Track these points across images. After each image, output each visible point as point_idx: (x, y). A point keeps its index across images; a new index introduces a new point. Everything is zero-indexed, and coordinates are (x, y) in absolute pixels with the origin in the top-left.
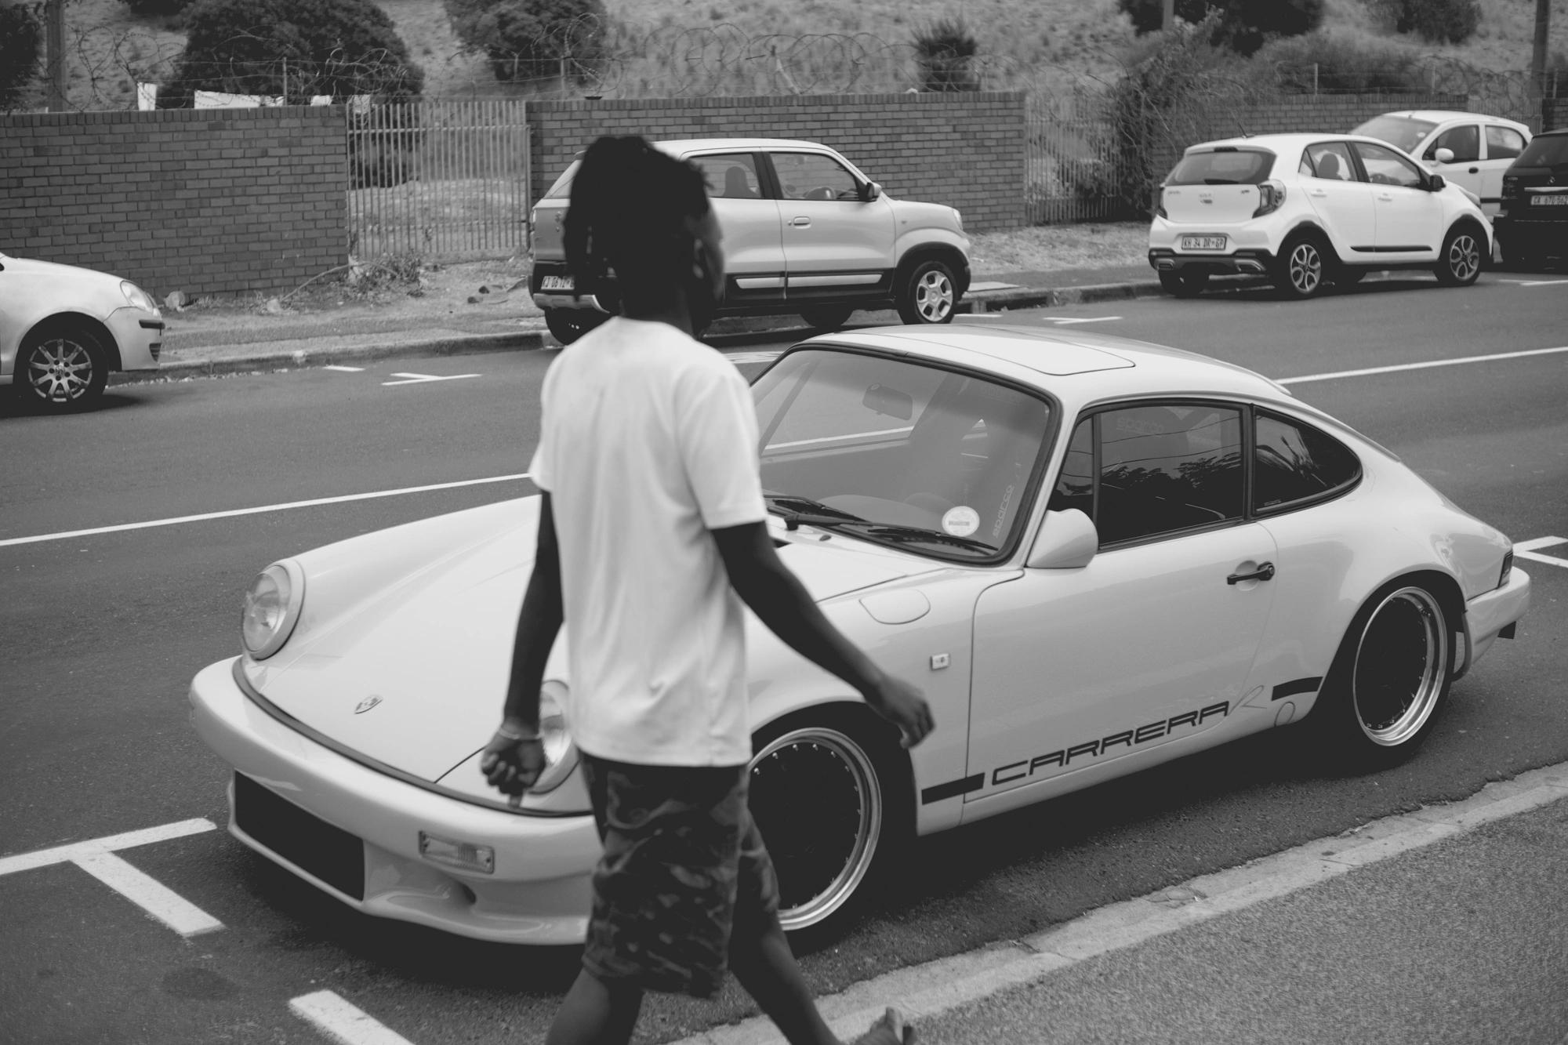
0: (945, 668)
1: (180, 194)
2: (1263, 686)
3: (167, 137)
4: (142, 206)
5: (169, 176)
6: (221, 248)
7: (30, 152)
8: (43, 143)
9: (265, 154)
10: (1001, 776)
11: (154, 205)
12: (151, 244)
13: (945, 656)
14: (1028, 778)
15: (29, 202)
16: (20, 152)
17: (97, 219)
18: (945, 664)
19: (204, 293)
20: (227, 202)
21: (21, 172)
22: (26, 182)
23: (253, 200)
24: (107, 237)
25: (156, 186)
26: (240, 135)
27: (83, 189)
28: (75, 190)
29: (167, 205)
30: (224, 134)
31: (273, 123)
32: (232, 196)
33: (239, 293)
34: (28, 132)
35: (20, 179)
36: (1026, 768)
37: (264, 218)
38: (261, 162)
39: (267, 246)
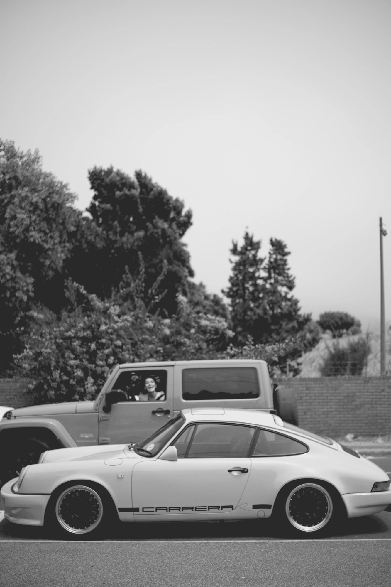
0: (122, 478)
1: (354, 403)
2: (248, 504)
3: (349, 385)
4: (341, 406)
5: (350, 397)
6: (367, 421)
7: (305, 389)
8: (309, 386)
9: (383, 391)
10: (145, 510)
11: (345, 406)
12: (343, 419)
13: (122, 475)
14: (155, 512)
15: (304, 404)
16: (301, 389)
17: (325, 410)
18: (122, 477)
19: (361, 435)
20: (370, 406)
21: (302, 395)
22: (303, 398)
23: (379, 406)
24: (329, 416)
25: (346, 400)
26: (375, 385)
27: (321, 401)
28: (319, 401)
29: (349, 406)
30: (369, 384)
31: (386, 381)
32: (372, 404)
33: (373, 436)
34: (304, 383)
35: (301, 397)
36: (154, 510)
37: (383, 412)
38: (382, 393)
39: (384, 421)
